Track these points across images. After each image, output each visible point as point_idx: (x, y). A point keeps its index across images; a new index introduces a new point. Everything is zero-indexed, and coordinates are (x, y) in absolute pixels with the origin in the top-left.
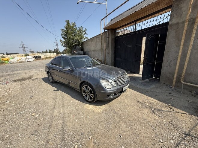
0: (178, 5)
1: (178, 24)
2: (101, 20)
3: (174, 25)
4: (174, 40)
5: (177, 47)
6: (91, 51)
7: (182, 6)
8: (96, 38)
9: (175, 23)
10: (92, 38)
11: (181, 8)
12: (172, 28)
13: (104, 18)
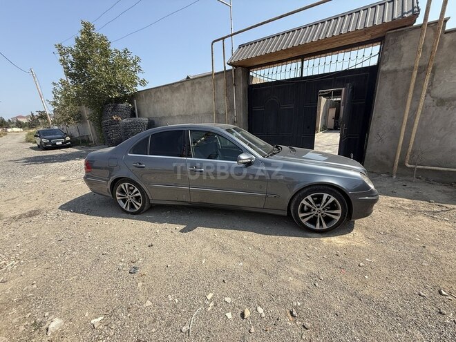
0: (395, 41)
1: (395, 71)
2: (214, 41)
3: (389, 73)
4: (389, 97)
5: (395, 109)
6: (170, 117)
7: (402, 44)
8: (193, 84)
9: (391, 69)
10: (173, 84)
11: (401, 46)
12: (386, 77)
13: (223, 39)
